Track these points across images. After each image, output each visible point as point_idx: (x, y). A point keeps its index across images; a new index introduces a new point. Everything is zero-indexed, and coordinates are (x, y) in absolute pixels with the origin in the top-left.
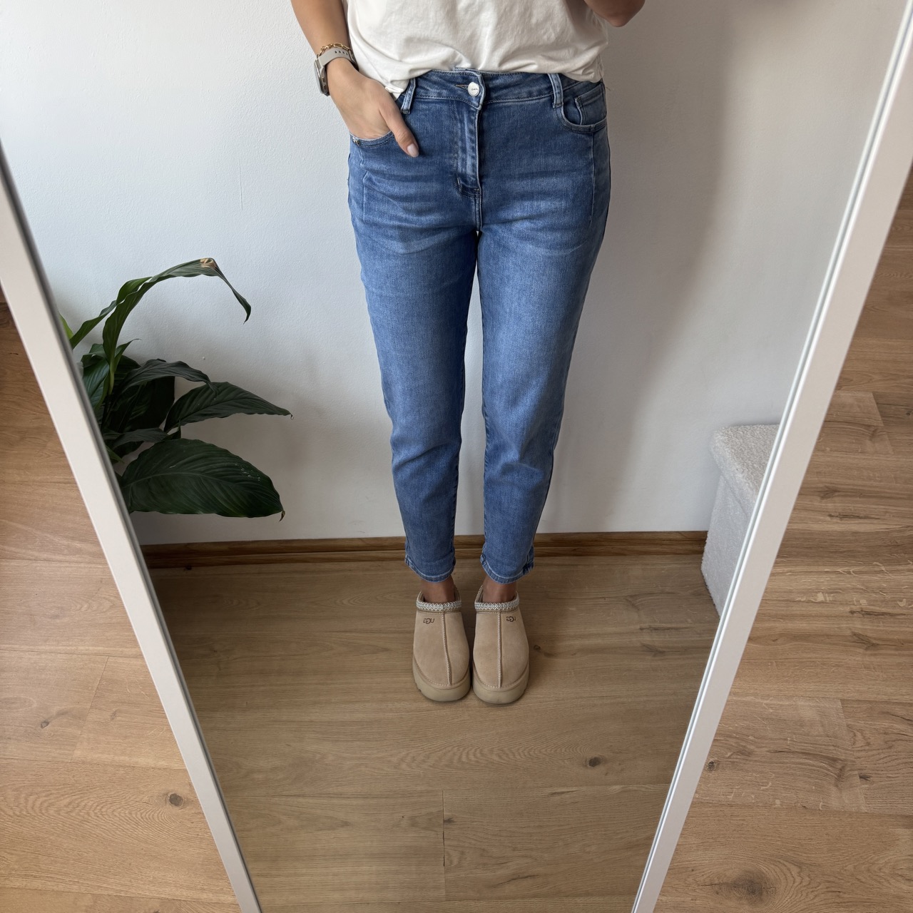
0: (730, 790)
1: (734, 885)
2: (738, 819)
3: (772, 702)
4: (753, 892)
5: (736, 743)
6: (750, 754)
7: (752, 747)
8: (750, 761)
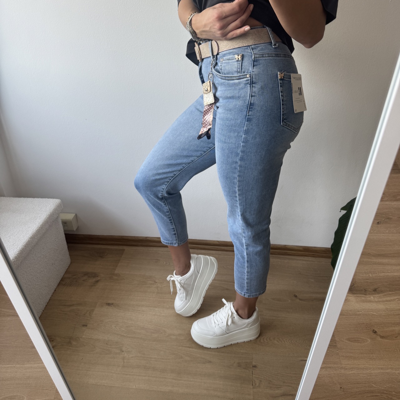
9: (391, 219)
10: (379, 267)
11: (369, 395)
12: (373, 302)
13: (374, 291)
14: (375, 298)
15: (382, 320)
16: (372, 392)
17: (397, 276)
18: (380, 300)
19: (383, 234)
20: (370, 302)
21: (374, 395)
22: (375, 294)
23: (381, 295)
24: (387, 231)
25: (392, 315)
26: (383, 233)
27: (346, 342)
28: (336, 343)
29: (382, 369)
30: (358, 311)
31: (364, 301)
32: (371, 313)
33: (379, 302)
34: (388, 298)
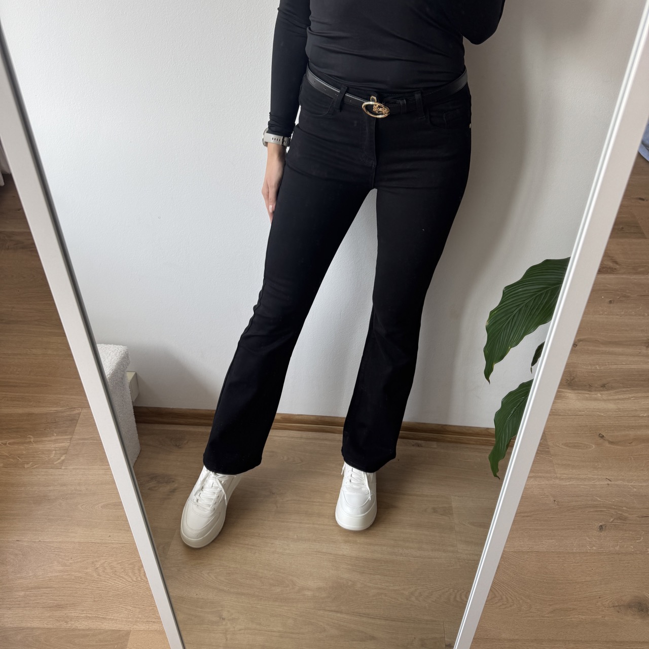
0: (616, 544)
1: (629, 606)
2: (625, 562)
3: (634, 484)
4: (642, 610)
5: (616, 512)
6: (625, 519)
7: (626, 515)
8: (626, 523)
9: (628, 297)
10: (610, 358)
11: (592, 510)
12: (600, 400)
13: (602, 387)
14: (604, 395)
15: (612, 422)
16: (596, 507)
17: (635, 369)
18: (611, 398)
19: (617, 317)
20: (596, 400)
21: (598, 510)
22: (603, 391)
23: (612, 392)
24: (623, 313)
25: (625, 416)
26: (617, 315)
27: (562, 448)
28: (548, 449)
30: (580, 411)
31: (587, 399)
32: (598, 413)
33: (609, 400)
34: (622, 397)
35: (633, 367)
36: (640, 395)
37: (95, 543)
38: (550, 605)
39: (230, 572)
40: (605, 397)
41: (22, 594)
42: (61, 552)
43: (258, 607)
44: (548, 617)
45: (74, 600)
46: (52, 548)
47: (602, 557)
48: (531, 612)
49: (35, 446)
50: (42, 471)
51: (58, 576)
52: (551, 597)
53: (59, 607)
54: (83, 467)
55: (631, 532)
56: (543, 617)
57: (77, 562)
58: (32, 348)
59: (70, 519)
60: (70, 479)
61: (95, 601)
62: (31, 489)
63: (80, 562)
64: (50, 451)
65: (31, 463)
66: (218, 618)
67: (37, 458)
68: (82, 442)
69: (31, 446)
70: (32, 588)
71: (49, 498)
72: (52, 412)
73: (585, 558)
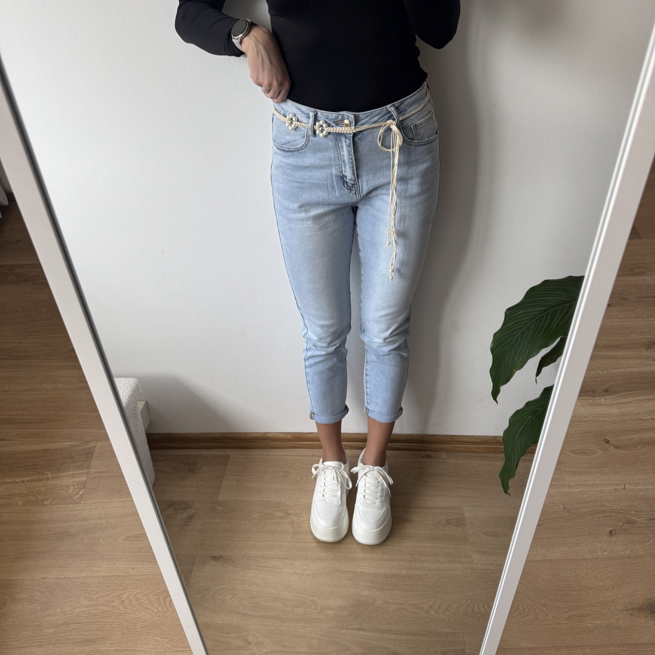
9: (627, 299)
10: (612, 362)
11: (601, 516)
12: (604, 405)
13: (605, 391)
14: (607, 400)
15: (616, 427)
16: (605, 512)
17: (636, 372)
18: (614, 402)
19: (616, 320)
20: (600, 405)
21: (607, 515)
22: (607, 395)
23: (615, 396)
24: (622, 316)
25: (629, 420)
26: (617, 318)
29: (617, 484)
30: (585, 417)
31: (591, 405)
32: (602, 418)
34: (625, 400)
35: (634, 370)
36: (642, 398)
37: (119, 576)
38: (566, 612)
39: (252, 596)
40: (608, 402)
41: (51, 631)
42: (87, 587)
43: (282, 629)
44: (564, 624)
45: (102, 634)
46: (78, 584)
47: (614, 562)
48: (547, 620)
49: (53, 482)
50: (62, 507)
51: (85, 611)
52: (566, 604)
53: (89, 642)
54: (102, 501)
55: (640, 536)
56: (559, 624)
57: (103, 596)
58: (43, 383)
59: (93, 553)
60: (91, 513)
61: (123, 634)
62: (52, 526)
63: (106, 596)
64: (68, 486)
65: (50, 499)
66: (245, 643)
67: (56, 494)
68: (99, 475)
69: (49, 483)
70: (61, 625)
71: (71, 534)
72: (67, 446)
73: (597, 564)
